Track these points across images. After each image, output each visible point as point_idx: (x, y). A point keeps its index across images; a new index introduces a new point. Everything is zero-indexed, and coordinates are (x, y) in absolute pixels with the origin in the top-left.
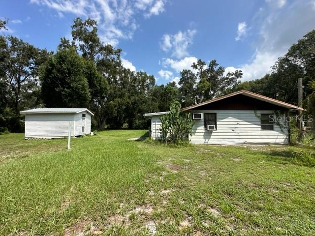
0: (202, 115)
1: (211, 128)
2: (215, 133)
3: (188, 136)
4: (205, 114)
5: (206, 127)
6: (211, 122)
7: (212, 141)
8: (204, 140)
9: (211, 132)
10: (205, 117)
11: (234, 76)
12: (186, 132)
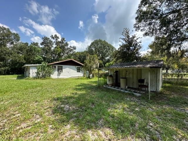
0: (57, 67)
1: (60, 72)
2: (62, 74)
3: (50, 75)
4: (58, 66)
5: (58, 71)
6: (60, 69)
7: (60, 77)
8: (57, 77)
9: (60, 73)
10: (58, 67)
11: (72, 48)
12: (50, 74)
